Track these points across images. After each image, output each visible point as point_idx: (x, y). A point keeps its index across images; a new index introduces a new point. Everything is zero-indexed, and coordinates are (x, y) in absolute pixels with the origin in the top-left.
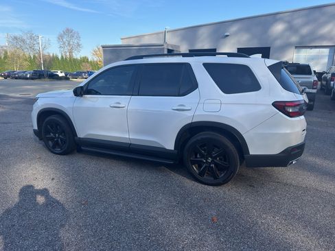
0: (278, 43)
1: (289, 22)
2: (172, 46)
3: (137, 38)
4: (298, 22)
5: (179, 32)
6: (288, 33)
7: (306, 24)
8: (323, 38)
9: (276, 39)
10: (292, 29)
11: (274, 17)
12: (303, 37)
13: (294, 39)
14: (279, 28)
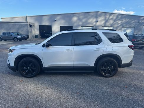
0: (75, 24)
1: (78, 17)
2: (31, 23)
3: (11, 19)
4: (81, 17)
5: (33, 17)
6: (78, 21)
7: (84, 18)
8: (89, 23)
9: (74, 23)
10: (79, 19)
11: (73, 15)
12: (83, 23)
13: (81, 23)
14: (75, 19)
